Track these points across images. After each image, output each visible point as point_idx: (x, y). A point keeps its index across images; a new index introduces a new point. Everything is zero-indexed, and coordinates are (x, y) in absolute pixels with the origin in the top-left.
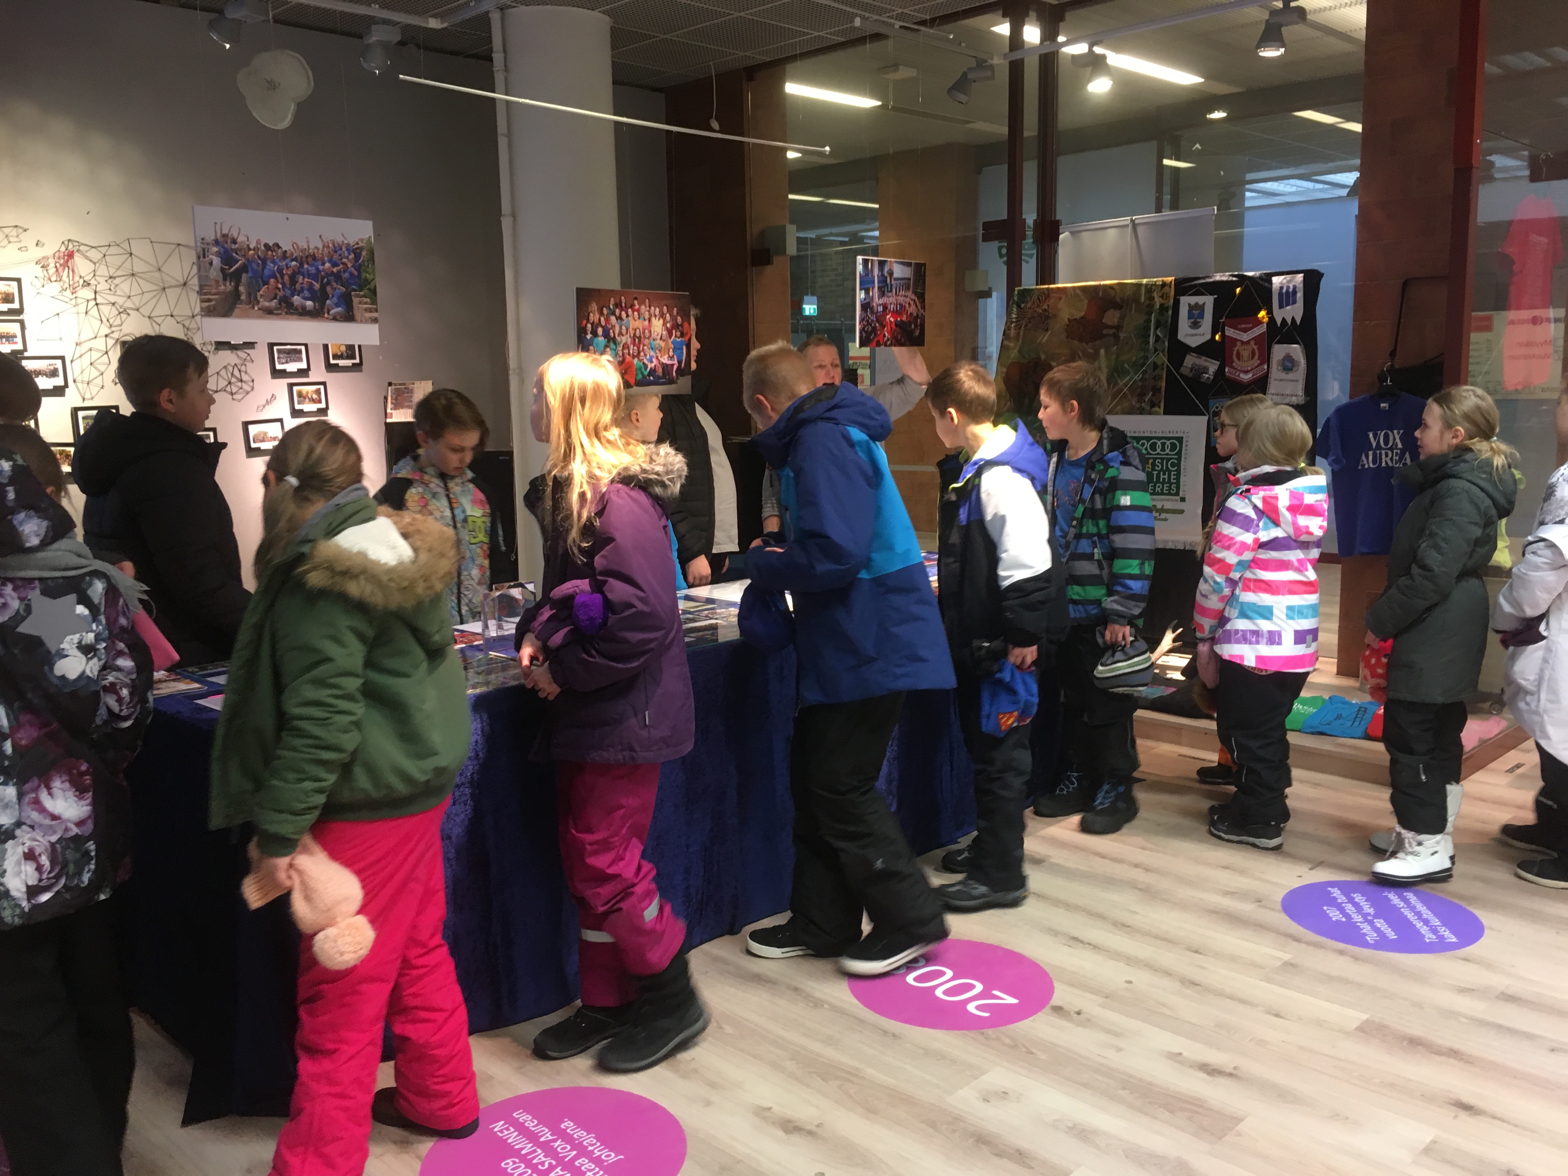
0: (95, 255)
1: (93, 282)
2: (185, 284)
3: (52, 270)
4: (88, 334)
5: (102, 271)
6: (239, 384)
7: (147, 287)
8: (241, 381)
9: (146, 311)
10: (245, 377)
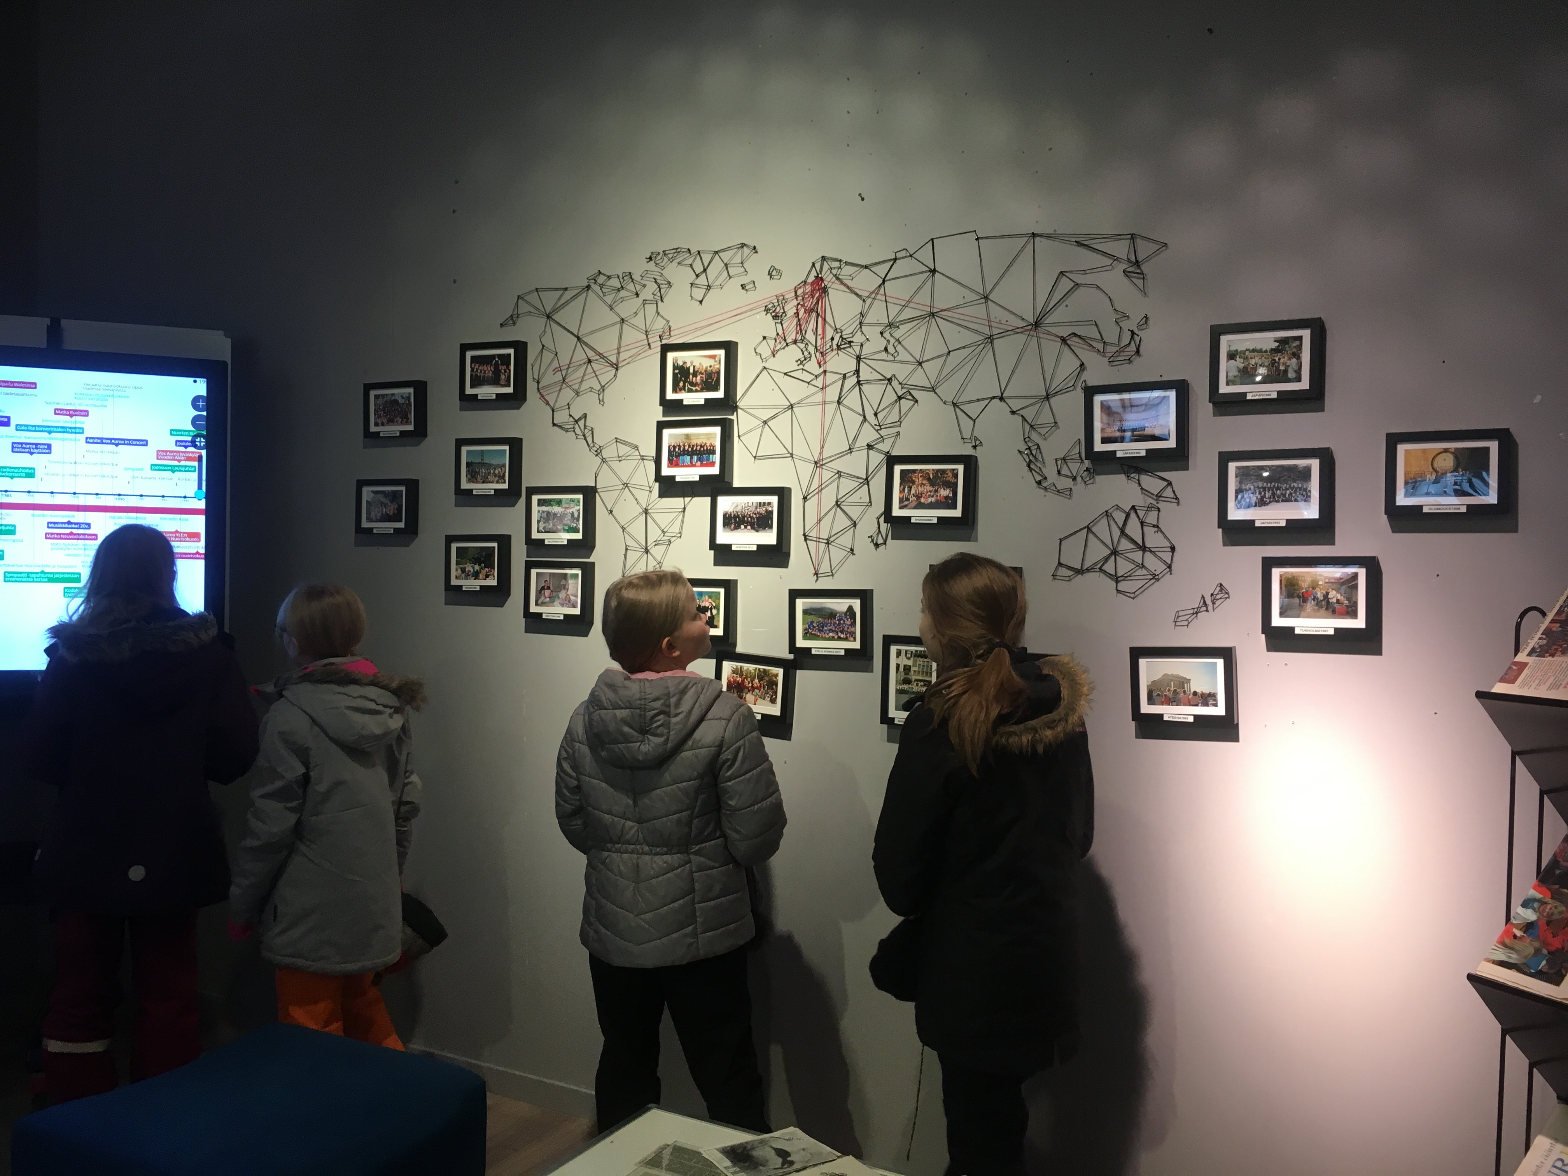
0: (866, 282)
1: (858, 338)
2: (1037, 324)
3: (790, 324)
4: (837, 443)
5: (878, 314)
6: (1137, 556)
7: (958, 337)
8: (1143, 548)
9: (947, 391)
10: (1153, 539)
